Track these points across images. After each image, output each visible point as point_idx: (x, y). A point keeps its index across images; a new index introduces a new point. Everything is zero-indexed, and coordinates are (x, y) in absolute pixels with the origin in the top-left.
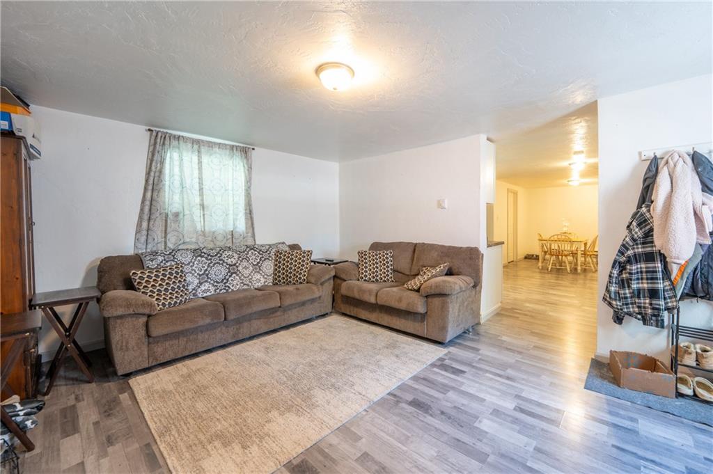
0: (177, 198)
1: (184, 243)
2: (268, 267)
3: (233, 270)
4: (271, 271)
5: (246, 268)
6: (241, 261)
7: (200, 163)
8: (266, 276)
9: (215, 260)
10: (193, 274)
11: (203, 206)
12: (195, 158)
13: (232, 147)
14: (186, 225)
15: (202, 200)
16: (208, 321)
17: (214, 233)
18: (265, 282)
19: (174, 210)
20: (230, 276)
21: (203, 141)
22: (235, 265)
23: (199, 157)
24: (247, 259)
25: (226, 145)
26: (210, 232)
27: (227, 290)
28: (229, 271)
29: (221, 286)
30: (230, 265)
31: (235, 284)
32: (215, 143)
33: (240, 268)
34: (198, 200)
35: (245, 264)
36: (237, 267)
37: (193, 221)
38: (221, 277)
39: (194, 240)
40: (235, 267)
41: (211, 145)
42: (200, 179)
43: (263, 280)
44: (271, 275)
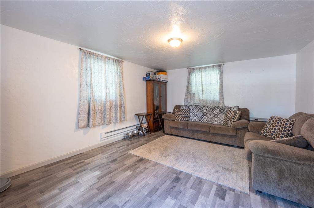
0: (194, 88)
1: (195, 103)
2: (222, 117)
3: (205, 114)
4: (223, 118)
5: (211, 115)
6: (209, 112)
7: (202, 75)
8: (220, 120)
9: (200, 110)
10: (193, 113)
11: (202, 90)
12: (200, 74)
13: (213, 66)
14: (196, 97)
15: (202, 88)
16: (182, 127)
17: (206, 100)
18: (219, 123)
19: (193, 93)
20: (203, 117)
21: (202, 67)
22: (206, 113)
23: (202, 73)
24: (213, 112)
25: (211, 66)
26: (205, 100)
27: (201, 121)
28: (203, 115)
29: (200, 119)
30: (204, 113)
31: (205, 120)
32: (207, 67)
33: (208, 114)
34: (201, 89)
35: (211, 113)
36: (206, 114)
37: (199, 96)
38: (201, 116)
39: (198, 102)
40: (205, 113)
41: (205, 68)
42: (202, 81)
43: (218, 122)
44: (223, 120)
